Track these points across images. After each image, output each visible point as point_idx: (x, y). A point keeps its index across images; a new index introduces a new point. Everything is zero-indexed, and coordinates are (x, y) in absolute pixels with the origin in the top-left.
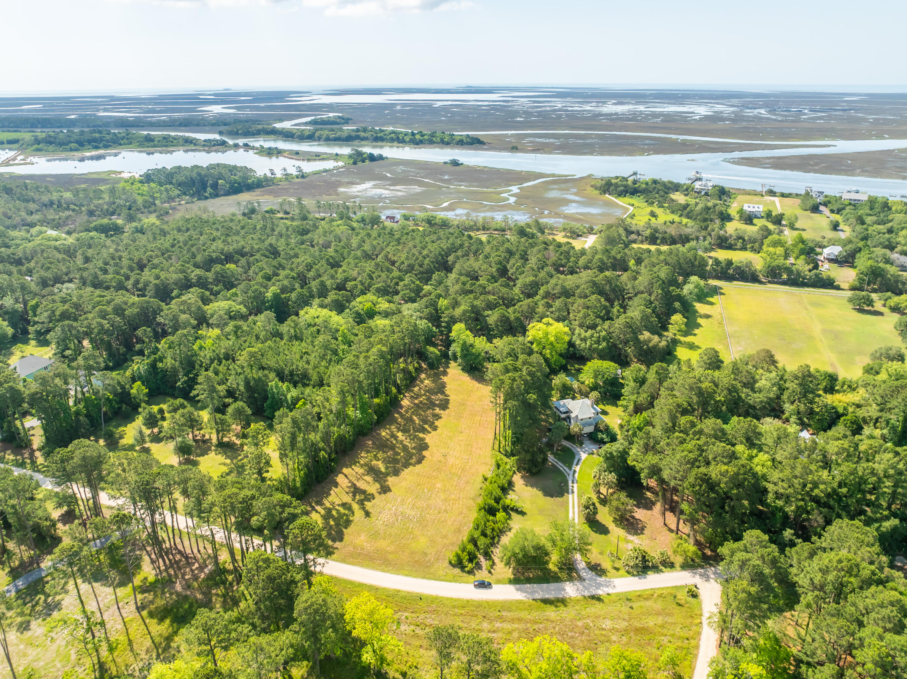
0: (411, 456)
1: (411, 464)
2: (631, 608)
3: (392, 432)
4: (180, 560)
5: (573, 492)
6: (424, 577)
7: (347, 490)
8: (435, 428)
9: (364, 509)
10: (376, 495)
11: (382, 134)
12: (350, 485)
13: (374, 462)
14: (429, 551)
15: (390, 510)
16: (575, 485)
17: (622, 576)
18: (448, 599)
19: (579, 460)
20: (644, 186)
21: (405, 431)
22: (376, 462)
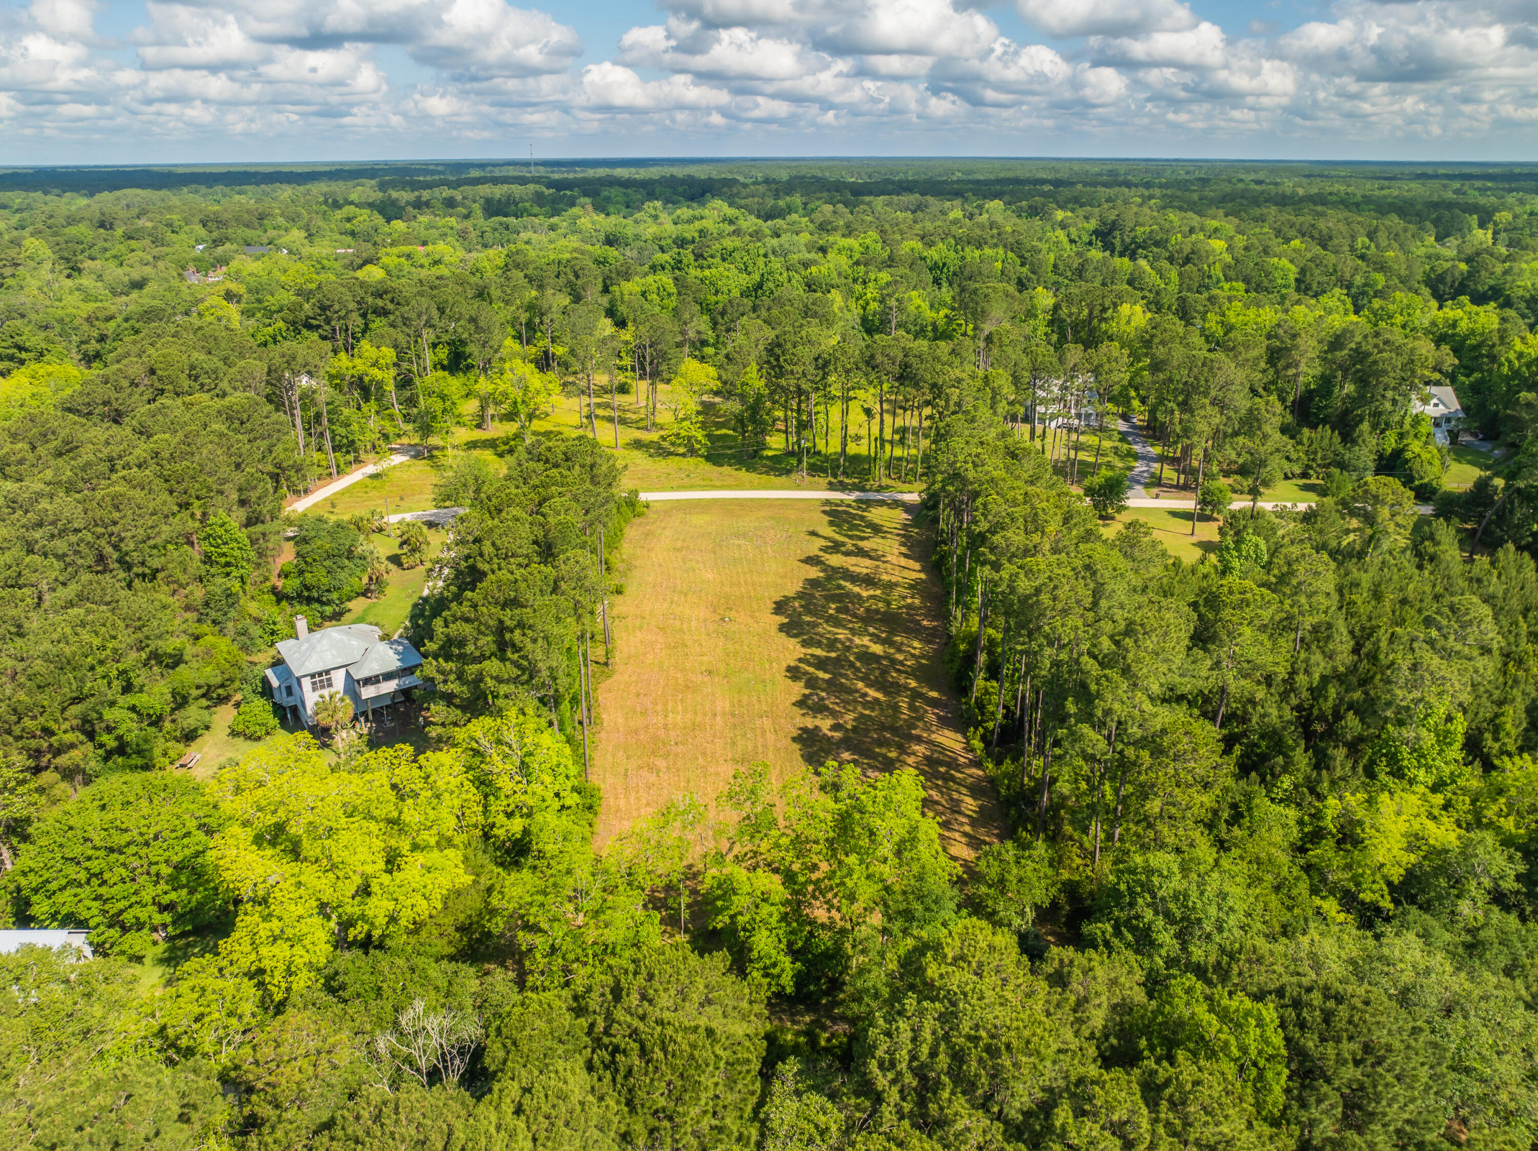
21: (866, 657)
22: (871, 592)
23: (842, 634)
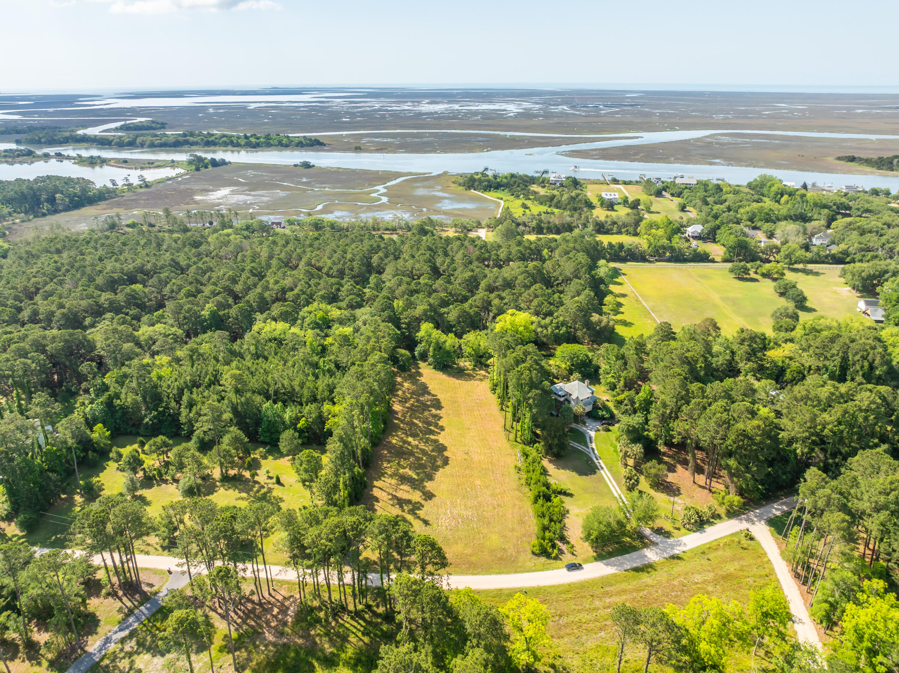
0: (434, 459)
1: (439, 467)
2: (709, 559)
3: (402, 438)
4: (254, 609)
5: (602, 468)
6: (516, 572)
7: (391, 502)
8: (442, 429)
9: (419, 518)
10: (423, 502)
11: (212, 138)
12: (390, 497)
13: (401, 471)
14: (507, 547)
15: (445, 514)
16: (600, 461)
17: (685, 534)
18: (550, 587)
19: (591, 438)
20: (505, 180)
21: (414, 436)
22: (404, 471)
23: (422, 446)
